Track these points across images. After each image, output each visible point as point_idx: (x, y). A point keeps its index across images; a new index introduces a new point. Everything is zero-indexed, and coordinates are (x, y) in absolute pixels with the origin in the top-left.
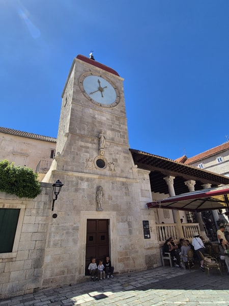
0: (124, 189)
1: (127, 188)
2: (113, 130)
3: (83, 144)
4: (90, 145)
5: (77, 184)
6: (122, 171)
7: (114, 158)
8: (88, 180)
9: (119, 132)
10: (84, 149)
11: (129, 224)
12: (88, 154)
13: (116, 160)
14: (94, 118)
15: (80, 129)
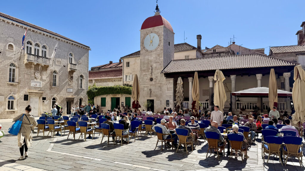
0: (159, 89)
1: (161, 88)
2: (156, 63)
3: (144, 73)
4: (147, 73)
5: (144, 89)
6: (159, 81)
7: (156, 76)
8: (147, 87)
9: (159, 62)
10: (145, 76)
11: (161, 101)
12: (147, 77)
13: (157, 77)
14: (148, 60)
15: (143, 68)
